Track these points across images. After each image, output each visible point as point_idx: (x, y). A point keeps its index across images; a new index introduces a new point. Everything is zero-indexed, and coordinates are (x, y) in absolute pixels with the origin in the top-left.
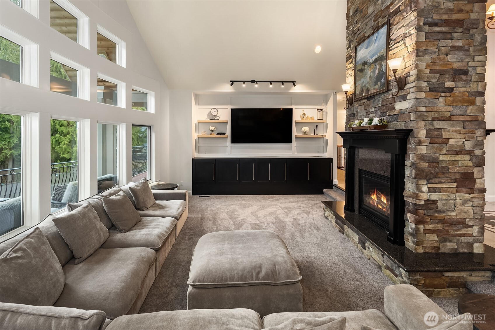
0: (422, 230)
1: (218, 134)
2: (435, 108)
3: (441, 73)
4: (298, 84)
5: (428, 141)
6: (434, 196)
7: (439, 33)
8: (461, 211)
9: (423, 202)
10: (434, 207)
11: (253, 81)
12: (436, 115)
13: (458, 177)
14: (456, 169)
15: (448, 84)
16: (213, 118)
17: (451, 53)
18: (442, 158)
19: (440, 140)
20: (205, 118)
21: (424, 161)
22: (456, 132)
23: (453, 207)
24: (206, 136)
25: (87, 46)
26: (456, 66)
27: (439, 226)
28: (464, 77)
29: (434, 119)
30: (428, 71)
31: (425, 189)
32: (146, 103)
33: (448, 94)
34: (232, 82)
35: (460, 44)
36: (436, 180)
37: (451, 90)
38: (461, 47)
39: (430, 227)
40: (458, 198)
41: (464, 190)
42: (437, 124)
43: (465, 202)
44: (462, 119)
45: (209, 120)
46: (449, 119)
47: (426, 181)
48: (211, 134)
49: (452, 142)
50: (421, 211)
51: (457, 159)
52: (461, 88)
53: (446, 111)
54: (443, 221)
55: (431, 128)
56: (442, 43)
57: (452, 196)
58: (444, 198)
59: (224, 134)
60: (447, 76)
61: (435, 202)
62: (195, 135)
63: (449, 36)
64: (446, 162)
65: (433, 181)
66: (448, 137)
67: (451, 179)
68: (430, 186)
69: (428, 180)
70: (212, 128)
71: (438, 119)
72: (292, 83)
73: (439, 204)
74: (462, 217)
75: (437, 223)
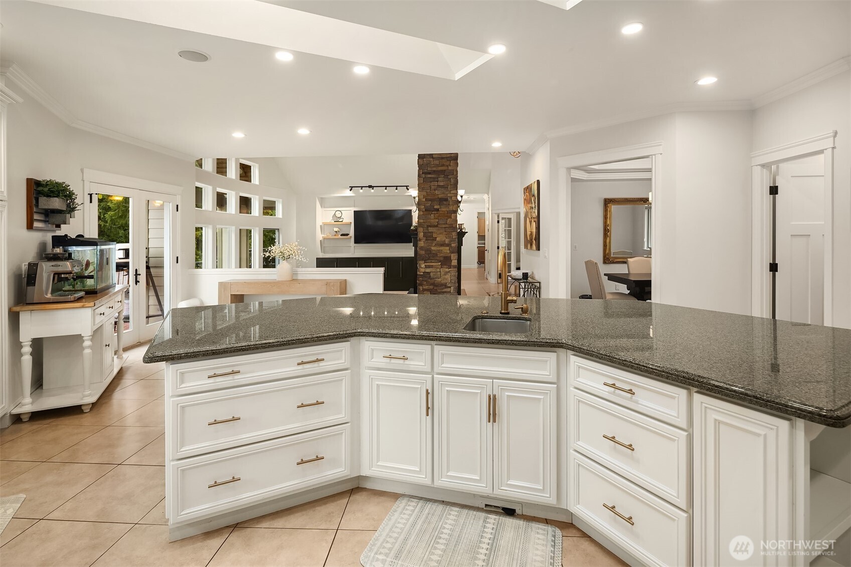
0: (421, 289)
1: (342, 235)
2: (429, 220)
3: (431, 200)
4: (411, 188)
5: (425, 239)
6: (428, 270)
7: (431, 178)
8: (444, 279)
9: (422, 273)
10: (428, 276)
11: (370, 187)
12: (429, 224)
13: (442, 259)
14: (442, 255)
15: (436, 207)
16: (337, 220)
17: (438, 189)
18: (433, 248)
19: (431, 238)
20: (329, 219)
21: (423, 250)
22: (440, 234)
23: (439, 276)
24: (330, 236)
25: (234, 177)
26: (440, 196)
27: (431, 287)
28: (445, 203)
29: (428, 226)
30: (424, 200)
31: (423, 266)
32: (275, 207)
33: (435, 212)
34: (351, 188)
35: (442, 184)
36: (429, 261)
37: (437, 210)
38: (443, 185)
39: (426, 287)
40: (441, 271)
41: (445, 266)
42: (431, 229)
43: (446, 273)
44: (444, 226)
45: (333, 221)
46: (437, 226)
47: (423, 261)
48: (335, 235)
49: (438, 239)
50: (421, 279)
51: (441, 249)
52: (444, 209)
53: (435, 222)
54: (433, 284)
55: (427, 231)
56: (432, 183)
57: (438, 270)
58: (433, 271)
59: (347, 235)
60: (435, 202)
61: (429, 273)
62: (320, 236)
63: (436, 180)
64: (435, 250)
65: (427, 261)
66: (436, 236)
67: (438, 260)
68: (426, 264)
69: (425, 261)
70: (336, 229)
71: (430, 226)
72: (406, 187)
73: (432, 274)
74: (444, 282)
75: (430, 285)
